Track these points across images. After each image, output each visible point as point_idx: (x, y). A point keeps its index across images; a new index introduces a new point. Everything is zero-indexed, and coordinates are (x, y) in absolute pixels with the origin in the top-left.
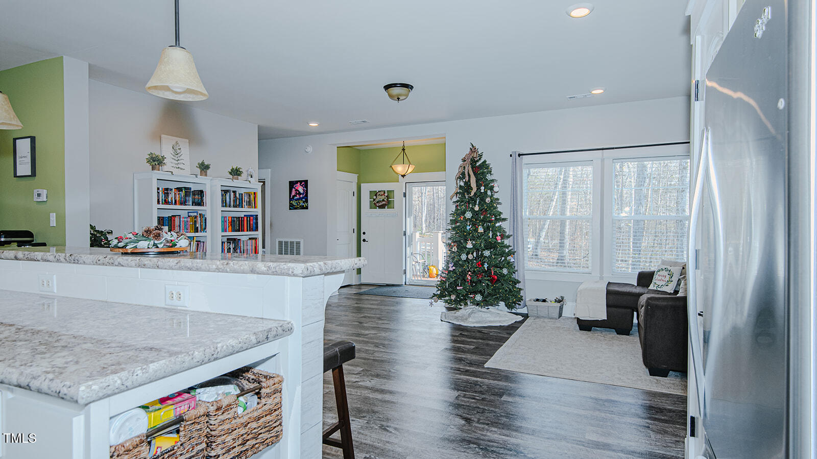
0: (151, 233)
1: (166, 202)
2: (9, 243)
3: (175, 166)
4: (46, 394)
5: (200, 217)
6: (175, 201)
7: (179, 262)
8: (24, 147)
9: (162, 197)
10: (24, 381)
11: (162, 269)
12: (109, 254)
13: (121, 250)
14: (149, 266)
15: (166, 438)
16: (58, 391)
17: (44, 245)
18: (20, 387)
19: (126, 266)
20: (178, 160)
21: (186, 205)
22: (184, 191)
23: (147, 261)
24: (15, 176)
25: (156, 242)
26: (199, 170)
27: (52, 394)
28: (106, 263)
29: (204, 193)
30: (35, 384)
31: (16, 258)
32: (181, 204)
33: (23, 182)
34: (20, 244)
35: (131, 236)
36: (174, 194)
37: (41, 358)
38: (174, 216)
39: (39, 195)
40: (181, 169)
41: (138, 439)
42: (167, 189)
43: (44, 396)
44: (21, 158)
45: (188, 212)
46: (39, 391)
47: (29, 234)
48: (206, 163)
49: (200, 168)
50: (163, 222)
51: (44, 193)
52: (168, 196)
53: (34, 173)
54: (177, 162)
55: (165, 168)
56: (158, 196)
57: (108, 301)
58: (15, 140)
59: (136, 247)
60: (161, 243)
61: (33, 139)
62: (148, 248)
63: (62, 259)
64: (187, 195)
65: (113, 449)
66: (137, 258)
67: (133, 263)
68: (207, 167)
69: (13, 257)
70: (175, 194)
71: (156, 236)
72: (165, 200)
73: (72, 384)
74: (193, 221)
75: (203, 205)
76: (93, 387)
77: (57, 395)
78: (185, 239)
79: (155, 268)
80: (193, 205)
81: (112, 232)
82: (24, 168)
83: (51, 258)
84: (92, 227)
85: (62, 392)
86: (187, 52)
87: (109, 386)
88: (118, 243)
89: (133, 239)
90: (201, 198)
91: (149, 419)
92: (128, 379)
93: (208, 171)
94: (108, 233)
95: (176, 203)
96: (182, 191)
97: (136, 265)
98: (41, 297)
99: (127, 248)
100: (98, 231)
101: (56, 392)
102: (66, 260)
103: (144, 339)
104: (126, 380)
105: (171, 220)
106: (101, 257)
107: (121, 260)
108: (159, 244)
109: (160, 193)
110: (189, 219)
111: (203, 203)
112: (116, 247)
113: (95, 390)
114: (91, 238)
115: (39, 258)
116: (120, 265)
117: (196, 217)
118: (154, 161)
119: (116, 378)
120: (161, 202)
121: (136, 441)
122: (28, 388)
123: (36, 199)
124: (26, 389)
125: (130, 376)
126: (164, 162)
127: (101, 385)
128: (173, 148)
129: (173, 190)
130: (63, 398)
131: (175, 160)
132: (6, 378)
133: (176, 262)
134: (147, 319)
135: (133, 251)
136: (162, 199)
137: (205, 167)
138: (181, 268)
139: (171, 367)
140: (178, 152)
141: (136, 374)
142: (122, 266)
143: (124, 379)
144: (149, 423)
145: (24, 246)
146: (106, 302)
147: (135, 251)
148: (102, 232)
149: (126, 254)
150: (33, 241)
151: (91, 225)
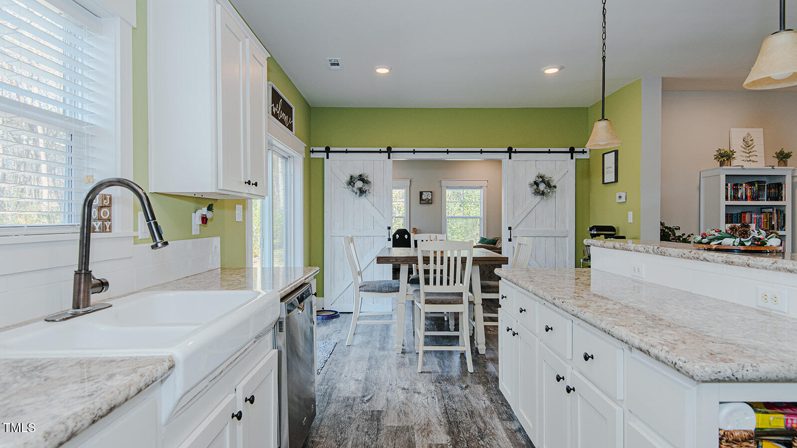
0: (736, 230)
1: (735, 198)
2: (599, 235)
3: (745, 159)
4: (663, 362)
5: (777, 214)
6: (746, 197)
7: (776, 262)
8: (610, 159)
9: (731, 192)
10: (645, 347)
11: (752, 267)
12: (694, 249)
13: (705, 246)
14: (737, 264)
15: (775, 445)
16: (674, 363)
17: (624, 238)
18: (641, 350)
19: (711, 262)
20: (750, 152)
21: (760, 200)
22: (756, 185)
23: (736, 258)
24: (603, 183)
25: (742, 239)
26: (777, 160)
27: (669, 363)
28: (691, 257)
29: (784, 186)
30: (653, 351)
31: (614, 248)
32: (753, 199)
33: (608, 187)
34: (607, 236)
35: (713, 232)
36: (744, 189)
37: (653, 331)
38: (745, 213)
39: (620, 197)
40: (754, 161)
41: (746, 434)
42: (736, 185)
43: (660, 363)
44: (608, 168)
45: (761, 209)
46: (657, 358)
47: (611, 228)
48: (786, 151)
49: (777, 157)
50: (732, 220)
51: (623, 195)
52: (738, 191)
53: (616, 180)
54: (748, 155)
55: (735, 163)
56: (727, 192)
57: (692, 292)
58: (603, 155)
59: (720, 244)
60: (748, 241)
61: (616, 152)
62: (734, 245)
63: (651, 251)
64: (761, 189)
65: (722, 433)
66: (725, 255)
67: (720, 259)
68: (788, 156)
69: (612, 247)
70: (746, 189)
71: (743, 233)
72: (734, 196)
73: (687, 361)
74: (768, 218)
75: (782, 200)
76: (706, 369)
77: (673, 366)
78: (776, 237)
79: (744, 266)
80: (767, 200)
81: (679, 229)
82: (610, 177)
83: (641, 249)
84: (662, 224)
85: (678, 364)
86: (795, 32)
87: (720, 372)
88: (702, 239)
89: (716, 235)
90: (779, 192)
91: (758, 419)
92: (738, 371)
93: (789, 160)
94: (676, 229)
95: (746, 199)
96: (754, 185)
97: (723, 262)
98: (632, 281)
99: (711, 244)
100: (666, 228)
101: (672, 363)
102: (654, 252)
103: (743, 336)
104: (736, 372)
105: (741, 217)
106: (686, 251)
107: (707, 255)
108: (745, 241)
109: (729, 189)
110: (763, 216)
111: (782, 197)
112: (700, 242)
113: (707, 372)
114: (661, 233)
115: (632, 249)
116: (705, 260)
117: (771, 213)
118: (722, 157)
119: (727, 368)
120: (729, 199)
121: (745, 435)
122: (647, 353)
123: (618, 200)
124: (645, 353)
125: (739, 369)
126: (734, 156)
127: (713, 369)
128: (744, 140)
129: (744, 184)
130: (678, 370)
131: (746, 152)
132: (630, 340)
133: (772, 262)
134: (739, 316)
135: (718, 248)
136: (731, 196)
137: (785, 156)
138: (778, 269)
139: (784, 373)
140: (750, 143)
141: (746, 369)
142: (708, 261)
143: (735, 370)
144: (757, 424)
145: (610, 238)
146: (691, 293)
147: (720, 248)
148: (670, 228)
149: (709, 250)
150: (615, 234)
151: (661, 222)
